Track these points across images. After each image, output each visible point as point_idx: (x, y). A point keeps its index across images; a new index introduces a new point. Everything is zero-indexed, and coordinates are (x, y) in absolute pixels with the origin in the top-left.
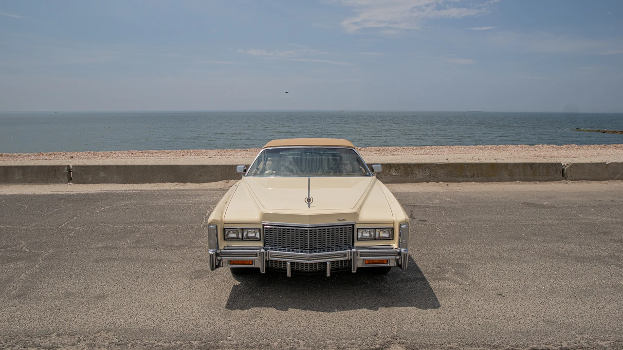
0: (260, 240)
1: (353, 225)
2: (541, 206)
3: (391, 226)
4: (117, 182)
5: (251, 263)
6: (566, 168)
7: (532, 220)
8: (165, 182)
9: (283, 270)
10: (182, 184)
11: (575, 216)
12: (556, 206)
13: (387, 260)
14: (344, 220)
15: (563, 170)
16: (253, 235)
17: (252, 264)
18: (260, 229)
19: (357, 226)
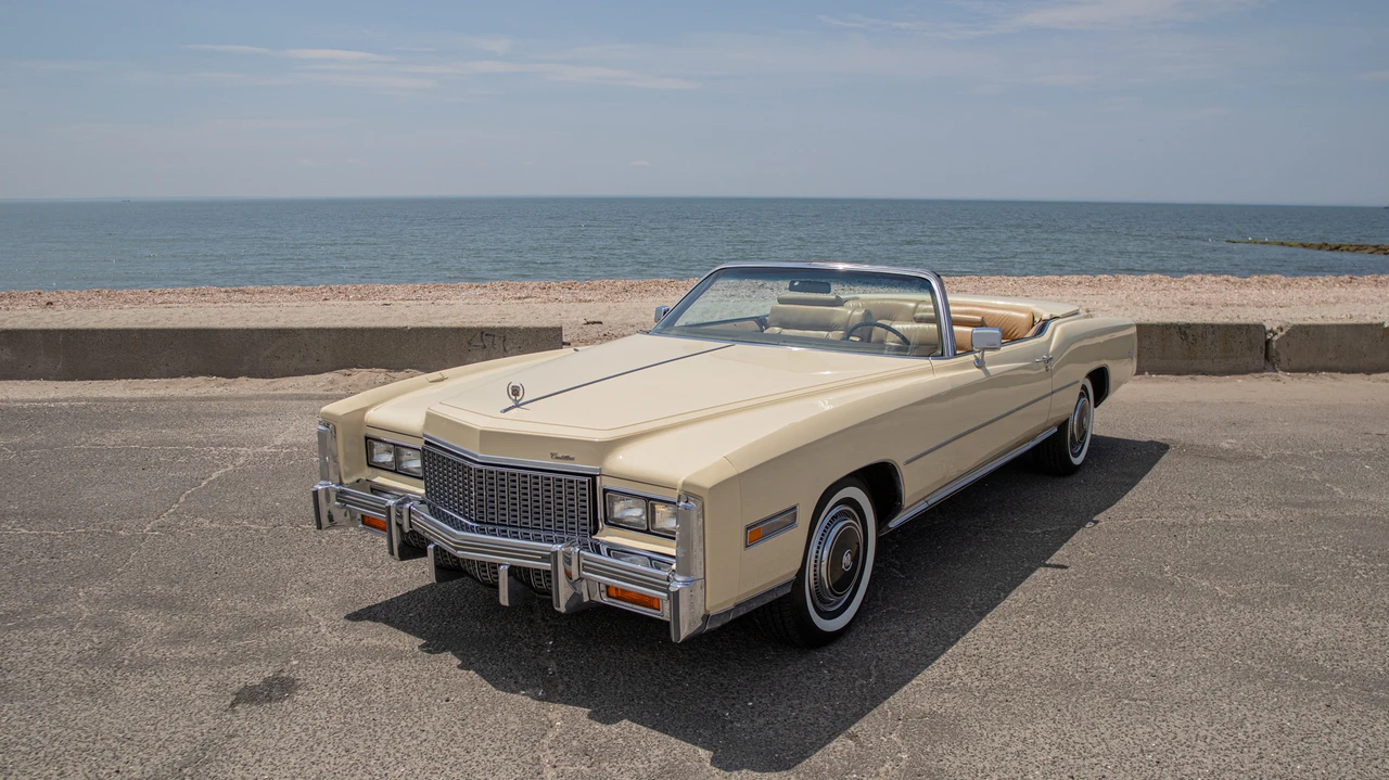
2: (1217, 456)
4: (47, 376)
6: (1276, 338)
7: (1192, 507)
8: (177, 376)
10: (224, 380)
11: (1320, 492)
12: (1258, 453)
15: (1268, 342)
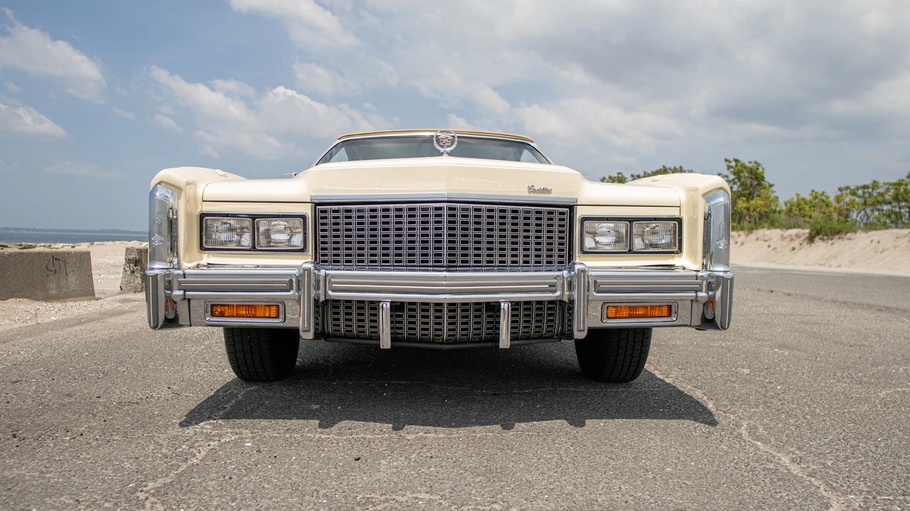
0: (303, 250)
1: (571, 208)
3: (674, 213)
5: (273, 314)
9: (370, 338)
13: (670, 307)
14: (545, 191)
16: (284, 237)
17: (277, 317)
18: (303, 217)
19: (580, 212)
